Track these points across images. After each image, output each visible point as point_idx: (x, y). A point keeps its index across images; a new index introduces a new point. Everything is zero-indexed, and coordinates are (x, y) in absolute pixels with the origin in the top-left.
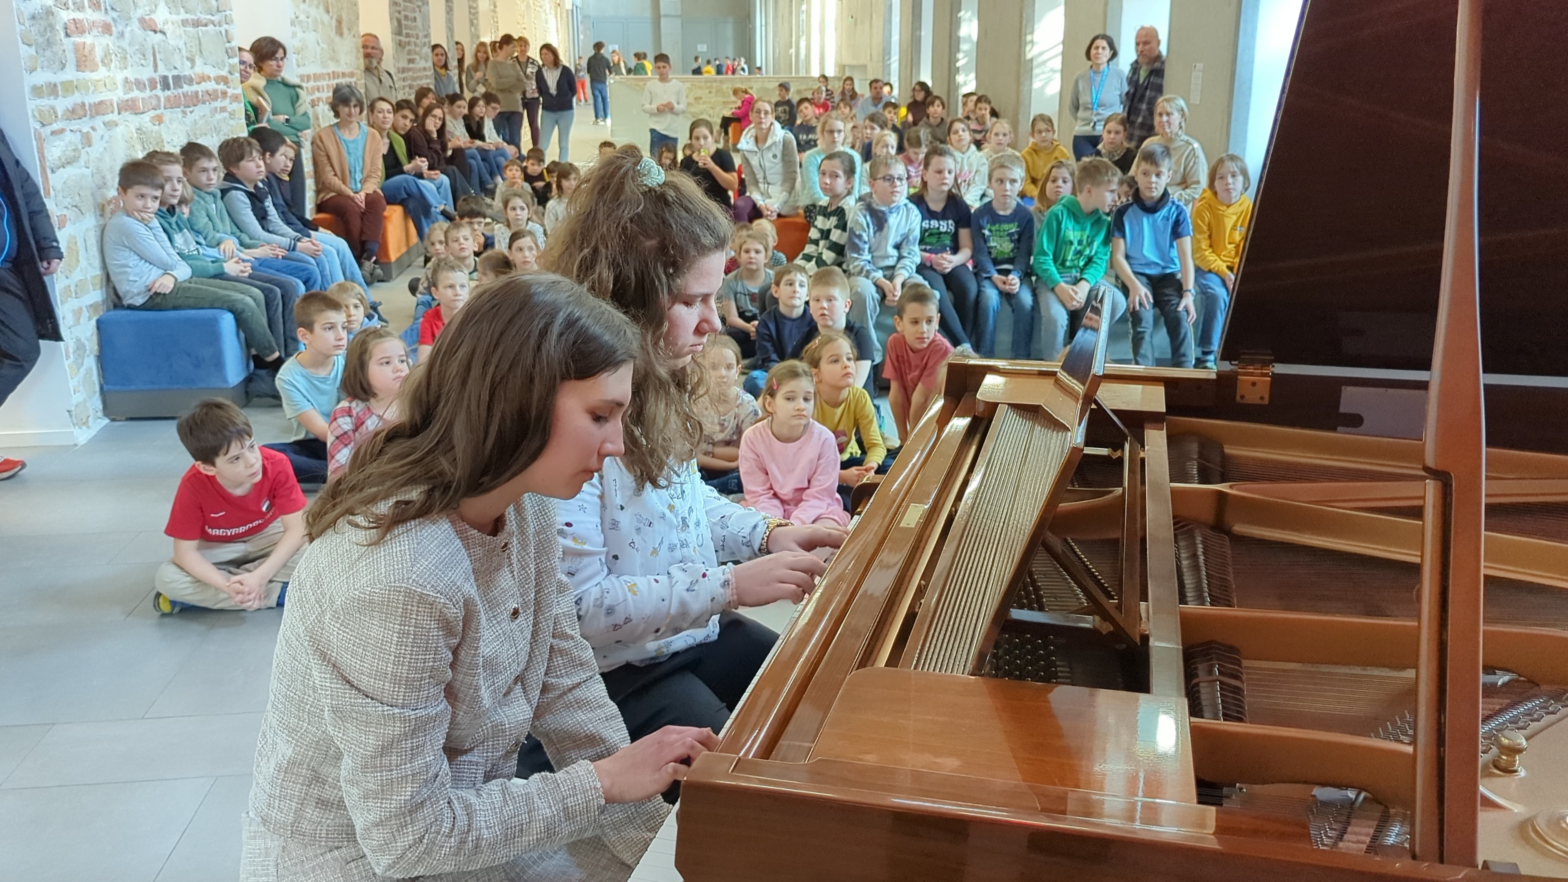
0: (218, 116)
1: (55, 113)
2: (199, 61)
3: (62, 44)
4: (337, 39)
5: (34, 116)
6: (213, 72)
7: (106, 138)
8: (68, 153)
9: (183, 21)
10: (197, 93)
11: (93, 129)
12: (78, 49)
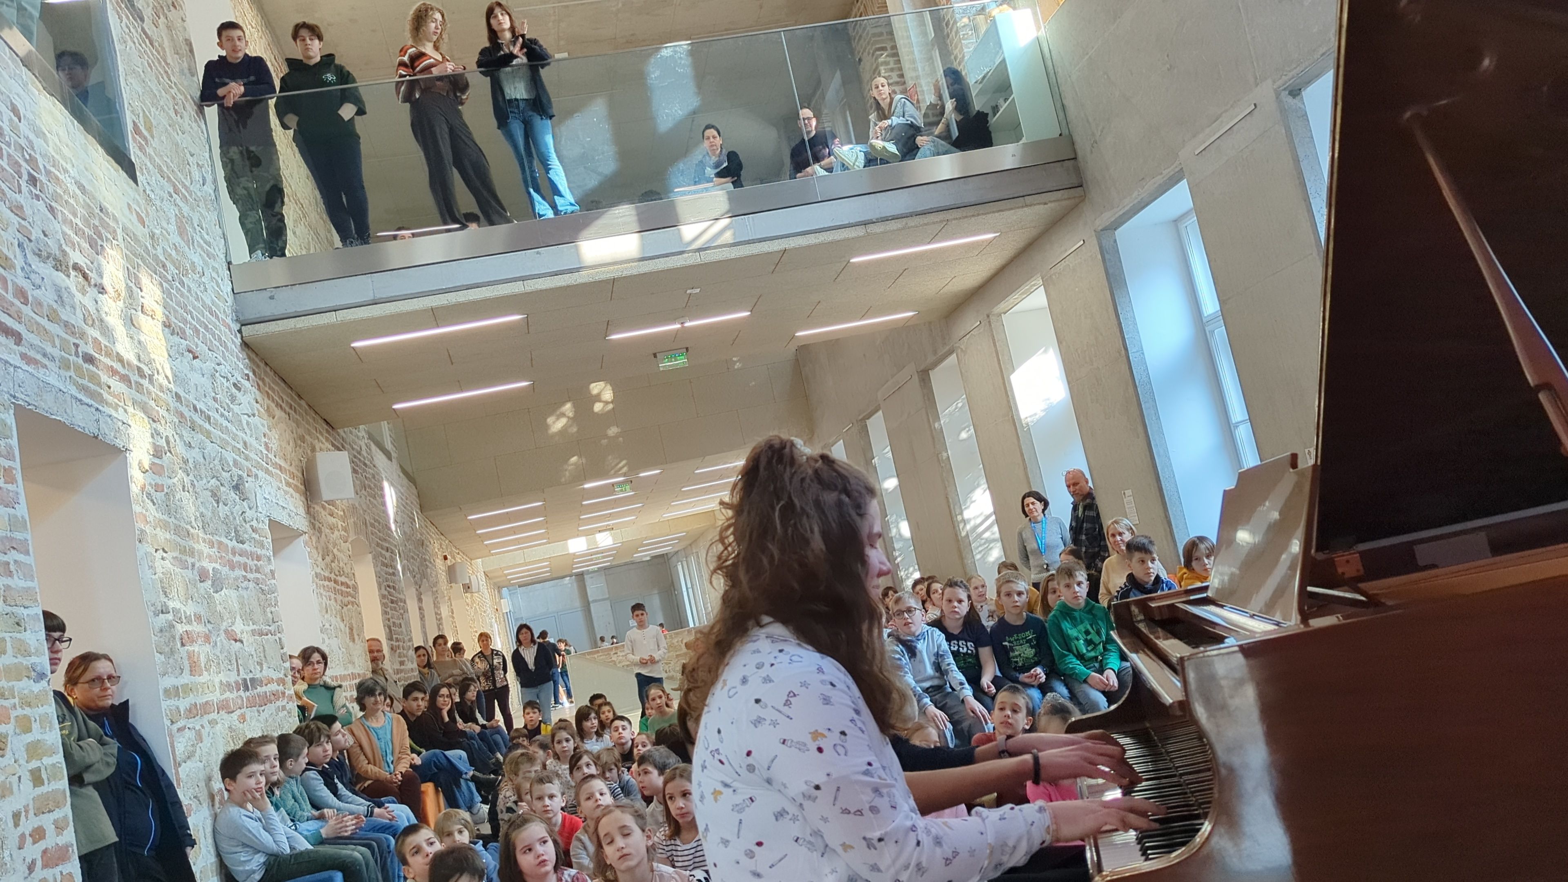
0: (281, 714)
1: (180, 712)
2: (265, 666)
3: (180, 653)
4: (351, 644)
5: (167, 715)
6: (275, 675)
7: (211, 734)
8: (188, 748)
9: (252, 630)
10: (266, 693)
11: (202, 726)
12: (190, 655)
